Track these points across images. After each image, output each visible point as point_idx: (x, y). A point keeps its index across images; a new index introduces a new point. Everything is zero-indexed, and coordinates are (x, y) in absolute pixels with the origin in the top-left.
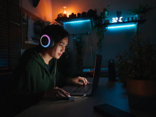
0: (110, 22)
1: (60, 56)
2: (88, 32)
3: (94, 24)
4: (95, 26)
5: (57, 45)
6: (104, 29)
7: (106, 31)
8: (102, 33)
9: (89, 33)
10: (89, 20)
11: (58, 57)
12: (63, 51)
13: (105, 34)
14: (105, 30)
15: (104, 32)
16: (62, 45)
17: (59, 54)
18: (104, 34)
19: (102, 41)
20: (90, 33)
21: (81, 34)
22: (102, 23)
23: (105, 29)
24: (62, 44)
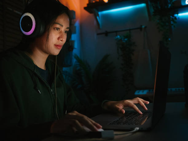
0: (183, 4)
1: (59, 49)
2: (141, 26)
3: (152, 10)
4: (154, 12)
5: (49, 29)
6: (171, 17)
7: (175, 20)
8: (167, 24)
9: (143, 27)
10: (143, 5)
11: (56, 52)
12: (61, 39)
13: (174, 26)
14: (173, 18)
15: (172, 23)
16: (58, 29)
17: (56, 46)
18: (172, 27)
19: (169, 39)
20: (145, 27)
21: (130, 30)
22: (168, 6)
23: (173, 16)
24: (58, 26)
